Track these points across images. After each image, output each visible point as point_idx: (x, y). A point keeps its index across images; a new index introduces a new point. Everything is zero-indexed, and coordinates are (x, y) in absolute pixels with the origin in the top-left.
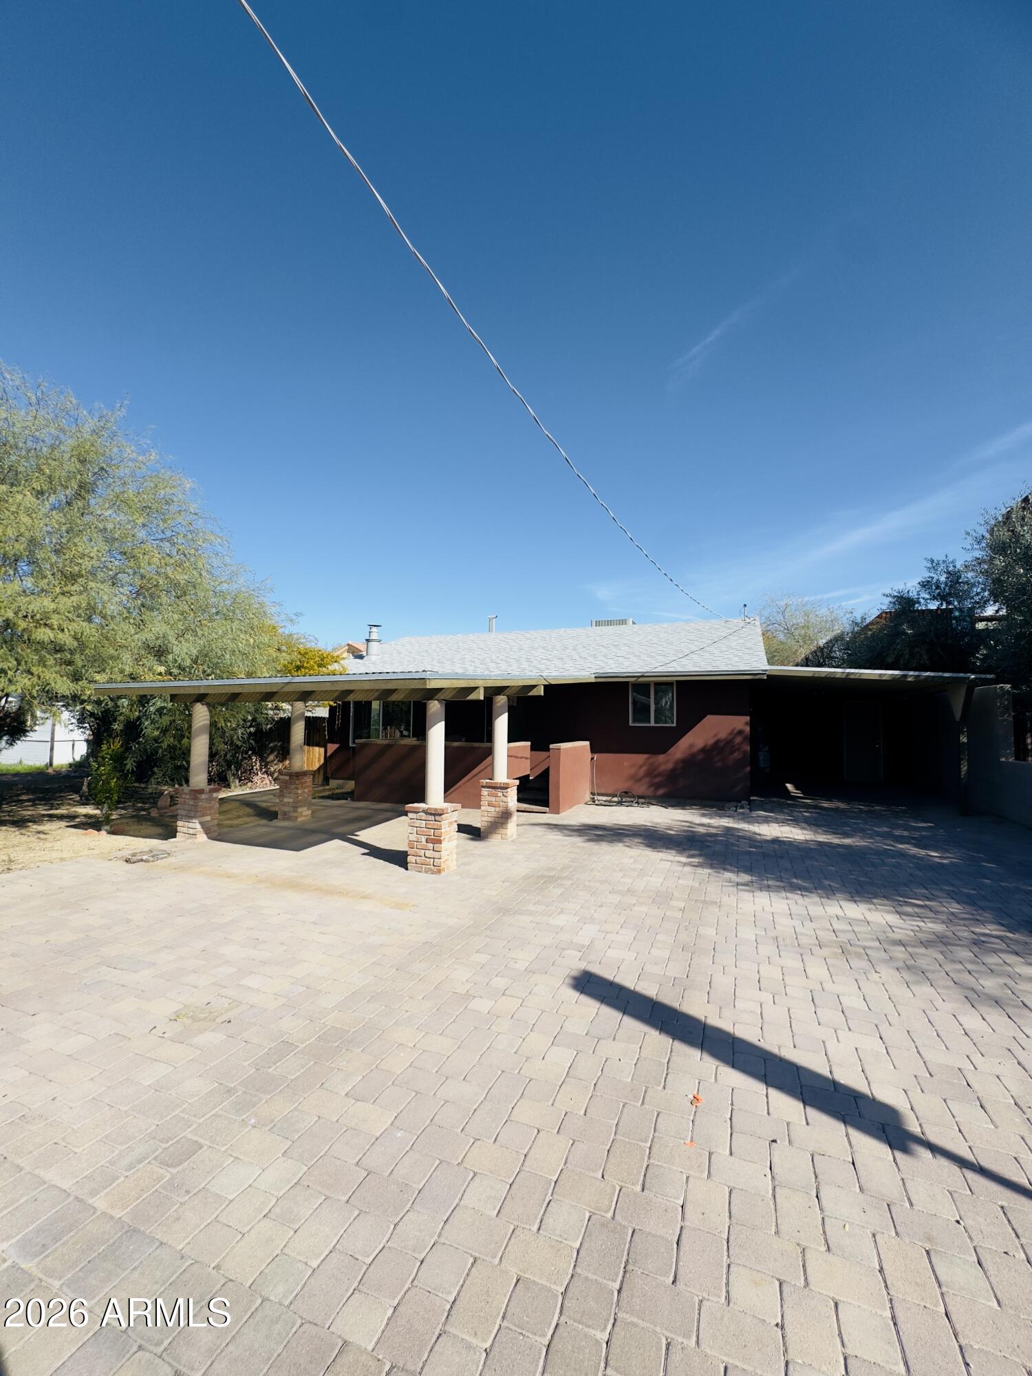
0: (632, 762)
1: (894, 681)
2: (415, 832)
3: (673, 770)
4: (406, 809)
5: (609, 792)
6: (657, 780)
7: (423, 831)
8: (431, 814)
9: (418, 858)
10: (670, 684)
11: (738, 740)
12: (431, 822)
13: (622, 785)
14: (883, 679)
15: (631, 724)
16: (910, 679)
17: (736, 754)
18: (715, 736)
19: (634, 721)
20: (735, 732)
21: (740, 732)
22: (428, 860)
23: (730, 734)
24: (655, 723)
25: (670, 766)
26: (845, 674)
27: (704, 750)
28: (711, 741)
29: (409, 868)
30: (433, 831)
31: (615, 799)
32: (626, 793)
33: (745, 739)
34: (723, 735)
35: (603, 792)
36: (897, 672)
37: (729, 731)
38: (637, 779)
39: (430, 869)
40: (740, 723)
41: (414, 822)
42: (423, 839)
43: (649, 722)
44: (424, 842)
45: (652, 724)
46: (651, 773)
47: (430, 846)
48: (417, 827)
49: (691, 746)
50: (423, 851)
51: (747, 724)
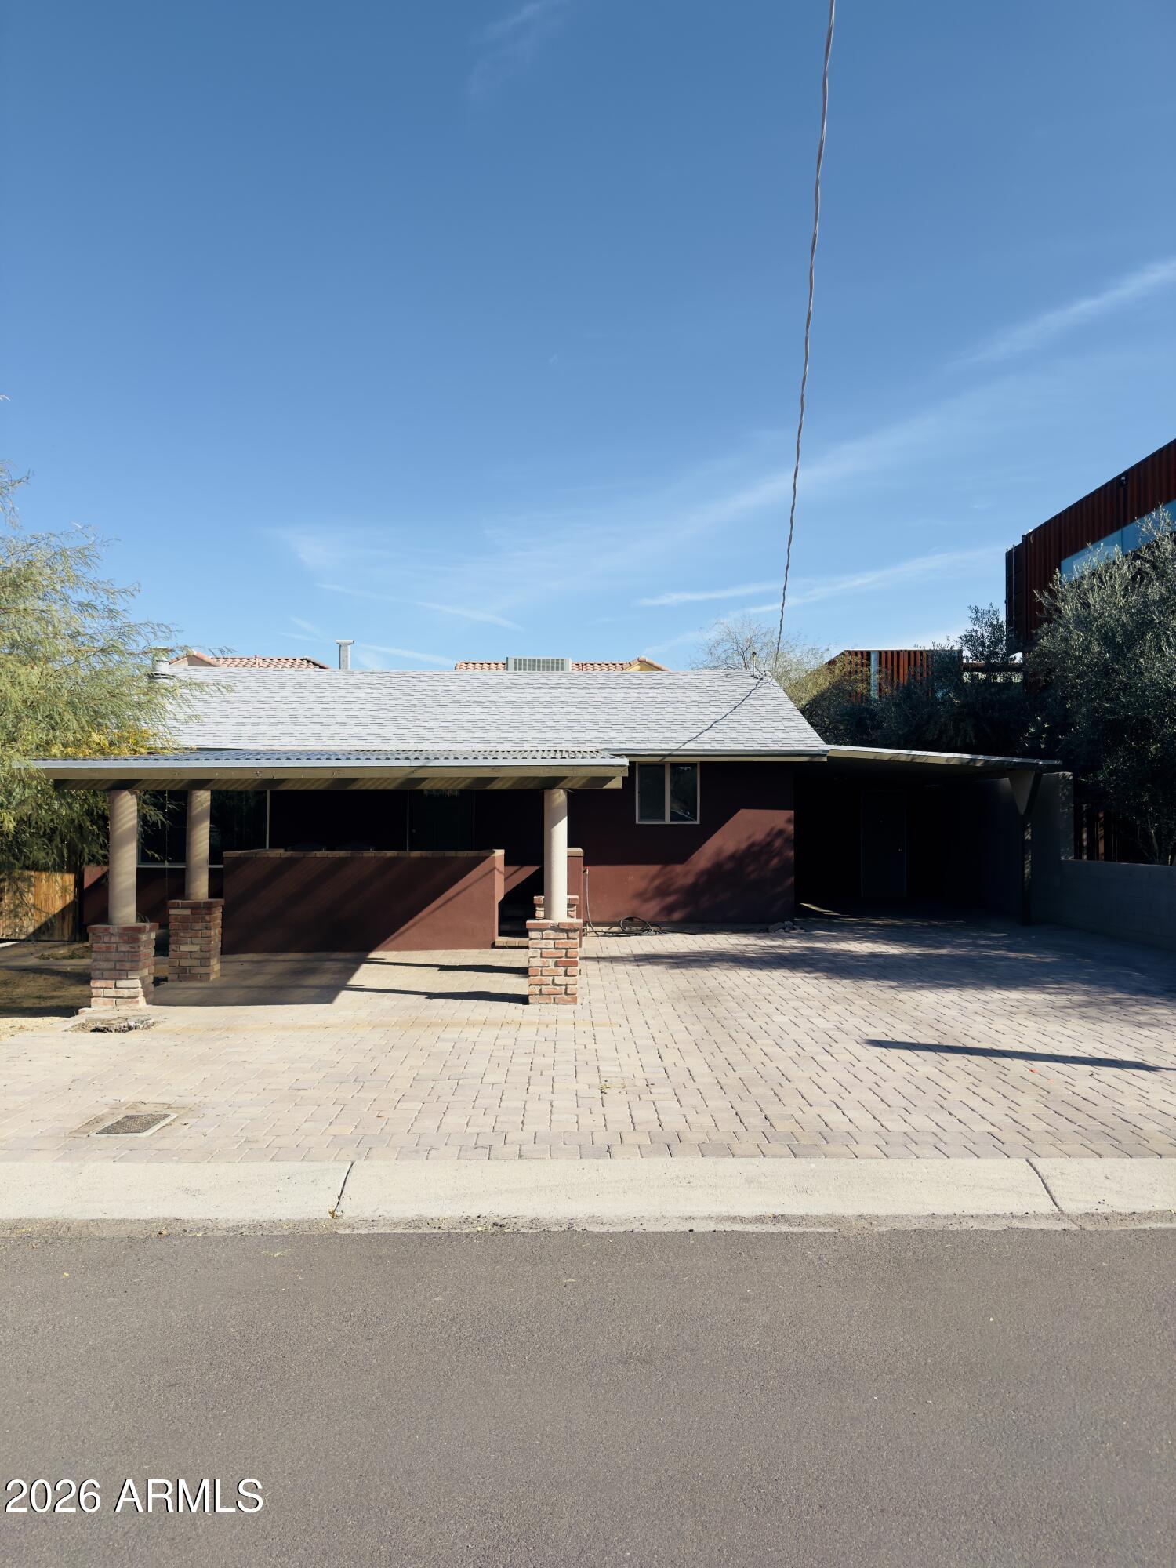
0: (638, 876)
1: (963, 766)
2: (539, 955)
3: (694, 885)
4: (527, 927)
5: (605, 920)
6: (670, 899)
7: (552, 953)
8: (563, 930)
9: (543, 987)
10: (693, 765)
11: (778, 843)
12: (563, 941)
13: (625, 907)
14: (951, 763)
15: (637, 822)
16: (979, 765)
17: (775, 861)
18: (749, 837)
19: (641, 818)
20: (775, 831)
21: (781, 832)
22: (558, 988)
23: (768, 835)
24: (672, 820)
25: (690, 880)
26: (911, 757)
27: (732, 857)
28: (744, 846)
29: (530, 1001)
30: (564, 951)
31: (615, 929)
32: (631, 919)
33: (787, 840)
34: (759, 836)
35: (598, 919)
36: (966, 756)
37: (767, 830)
38: (642, 896)
39: (563, 999)
40: (781, 819)
41: (537, 943)
42: (551, 962)
43: (663, 818)
44: (552, 967)
45: (668, 821)
46: (661, 892)
47: (561, 970)
48: (541, 949)
49: (719, 851)
50: (551, 978)
51: (789, 821)
